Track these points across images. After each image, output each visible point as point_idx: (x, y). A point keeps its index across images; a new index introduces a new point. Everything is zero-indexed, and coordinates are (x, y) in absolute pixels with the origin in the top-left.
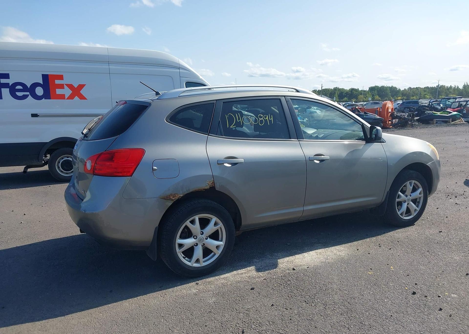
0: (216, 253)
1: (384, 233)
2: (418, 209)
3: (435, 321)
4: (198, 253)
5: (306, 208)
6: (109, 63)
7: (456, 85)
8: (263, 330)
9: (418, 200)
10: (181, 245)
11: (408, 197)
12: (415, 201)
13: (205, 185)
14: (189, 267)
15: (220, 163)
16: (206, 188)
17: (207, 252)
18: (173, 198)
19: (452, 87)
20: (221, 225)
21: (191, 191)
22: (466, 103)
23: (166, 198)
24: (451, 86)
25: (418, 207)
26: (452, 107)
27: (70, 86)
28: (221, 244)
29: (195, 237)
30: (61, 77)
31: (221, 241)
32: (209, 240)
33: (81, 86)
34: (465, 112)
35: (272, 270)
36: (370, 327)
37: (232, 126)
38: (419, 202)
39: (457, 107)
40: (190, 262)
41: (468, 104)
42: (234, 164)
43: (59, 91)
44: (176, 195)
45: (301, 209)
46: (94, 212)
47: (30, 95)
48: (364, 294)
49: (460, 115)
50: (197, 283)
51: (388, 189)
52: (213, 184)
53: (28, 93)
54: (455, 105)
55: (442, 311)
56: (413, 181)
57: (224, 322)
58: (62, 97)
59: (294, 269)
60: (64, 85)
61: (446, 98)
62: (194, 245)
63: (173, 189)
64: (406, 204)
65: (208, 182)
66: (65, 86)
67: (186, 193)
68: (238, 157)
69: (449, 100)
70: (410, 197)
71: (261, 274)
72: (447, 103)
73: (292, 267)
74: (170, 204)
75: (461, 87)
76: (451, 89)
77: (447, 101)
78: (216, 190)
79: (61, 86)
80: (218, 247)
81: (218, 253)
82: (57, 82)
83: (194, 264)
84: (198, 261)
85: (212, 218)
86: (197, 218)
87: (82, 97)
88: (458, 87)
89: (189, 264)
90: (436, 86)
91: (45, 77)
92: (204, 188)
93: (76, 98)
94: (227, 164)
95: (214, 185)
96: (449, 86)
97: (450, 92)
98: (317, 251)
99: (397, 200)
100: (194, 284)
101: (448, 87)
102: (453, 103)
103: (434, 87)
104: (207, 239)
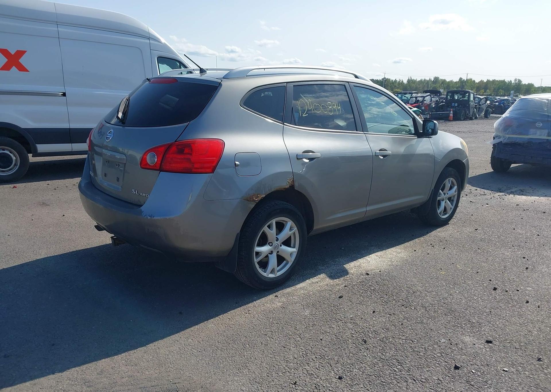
0: (289, 261)
1: (428, 233)
2: (453, 208)
3: (530, 313)
4: (273, 261)
5: (369, 208)
6: (57, 24)
7: (401, 79)
8: (383, 338)
9: (452, 199)
10: (258, 254)
11: (446, 195)
12: (450, 199)
13: (285, 184)
14: (265, 279)
15: (299, 158)
16: (287, 187)
17: (280, 259)
18: (256, 199)
19: (396, 81)
20: (295, 229)
21: (273, 190)
22: (424, 99)
23: (249, 199)
24: (396, 79)
25: (452, 205)
26: (410, 102)
27: (5, 53)
28: (295, 250)
29: (271, 244)
31: (294, 247)
32: (284, 247)
33: (20, 53)
34: (423, 108)
35: (346, 277)
36: (480, 324)
37: (304, 114)
38: (453, 201)
39: (415, 103)
40: (265, 272)
41: (425, 101)
42: (311, 159)
44: (258, 195)
45: (364, 209)
46: (168, 218)
48: (451, 293)
49: (420, 111)
50: (276, 295)
51: (433, 188)
52: (293, 182)
54: (412, 101)
55: (529, 303)
56: (451, 179)
57: (338, 334)
59: (368, 274)
61: (403, 93)
62: (269, 253)
63: (256, 188)
64: (444, 202)
65: (288, 180)
67: (268, 193)
68: (315, 152)
69: (405, 95)
70: (447, 195)
71: (337, 281)
72: (403, 98)
73: (364, 272)
74: (252, 205)
75: (405, 82)
76: (396, 83)
77: (403, 96)
78: (295, 189)
80: (291, 254)
81: (291, 260)
83: (269, 275)
84: (272, 272)
85: (287, 222)
86: (274, 222)
87: (22, 69)
88: (402, 81)
89: (265, 274)
90: (381, 79)
92: (284, 187)
93: (14, 69)
94: (304, 159)
95: (293, 184)
96: (394, 80)
97: (395, 86)
98: (377, 254)
99: (438, 198)
100: (271, 297)
101: (392, 80)
102: (411, 98)
103: (380, 80)
104: (281, 246)
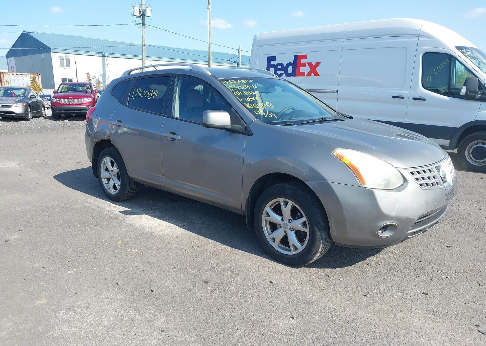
2: (301, 248)
6: (344, 39)
11: (284, 222)
16: (106, 139)
18: (95, 140)
21: (101, 139)
25: (301, 244)
27: (310, 64)
29: (110, 172)
30: (305, 57)
33: (318, 64)
42: (119, 126)
43: (302, 69)
47: (284, 73)
52: (109, 137)
53: (283, 72)
58: (303, 74)
60: (307, 63)
65: (107, 135)
66: (307, 65)
70: (287, 223)
74: (94, 144)
78: (111, 142)
79: (304, 65)
82: (303, 61)
87: (317, 75)
89: (107, 188)
91: (296, 57)
93: (313, 75)
94: (116, 125)
99: (263, 216)
104: (114, 177)
